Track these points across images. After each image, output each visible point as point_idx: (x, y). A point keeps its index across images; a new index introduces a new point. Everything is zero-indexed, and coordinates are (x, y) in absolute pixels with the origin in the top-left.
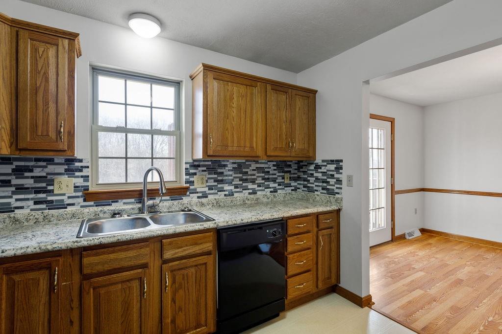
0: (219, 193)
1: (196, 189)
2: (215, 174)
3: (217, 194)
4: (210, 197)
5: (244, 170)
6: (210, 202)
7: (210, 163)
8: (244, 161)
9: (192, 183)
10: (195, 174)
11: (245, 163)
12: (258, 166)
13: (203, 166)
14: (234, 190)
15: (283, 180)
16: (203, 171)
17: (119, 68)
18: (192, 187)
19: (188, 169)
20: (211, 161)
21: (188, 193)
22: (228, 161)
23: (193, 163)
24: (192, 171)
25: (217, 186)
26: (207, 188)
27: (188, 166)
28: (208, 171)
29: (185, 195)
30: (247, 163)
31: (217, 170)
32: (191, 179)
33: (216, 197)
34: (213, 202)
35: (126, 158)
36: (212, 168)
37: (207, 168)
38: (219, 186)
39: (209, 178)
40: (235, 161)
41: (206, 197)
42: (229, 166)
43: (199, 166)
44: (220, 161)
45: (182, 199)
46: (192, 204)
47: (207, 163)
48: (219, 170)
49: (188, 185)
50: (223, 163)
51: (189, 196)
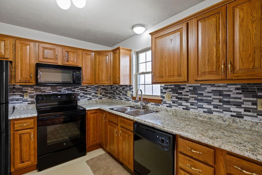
0: (179, 106)
1: (166, 101)
2: (177, 93)
3: (177, 106)
4: (173, 108)
5: (199, 92)
6: (171, 111)
7: (173, 86)
8: (199, 85)
9: (164, 97)
10: (165, 93)
11: (200, 86)
12: (215, 89)
13: (170, 88)
14: (190, 106)
15: (255, 107)
16: (169, 91)
17: (140, 49)
18: (164, 100)
19: (162, 90)
20: (174, 85)
21: (162, 103)
22: (185, 85)
23: (164, 86)
24: (164, 91)
25: (178, 101)
26: (172, 102)
27: (162, 88)
28: (172, 91)
29: (161, 103)
30: (202, 86)
31: (178, 91)
32: (164, 96)
33: (177, 108)
34: (173, 111)
35: (145, 84)
36: (175, 90)
37: (172, 90)
38: (179, 101)
39: (173, 96)
40: (191, 85)
41: (171, 107)
42: (186, 88)
43: (167, 88)
44: (180, 85)
45: (159, 105)
46: (162, 109)
47: (172, 87)
48: (179, 91)
49: (162, 99)
50: (182, 86)
51: (162, 104)
